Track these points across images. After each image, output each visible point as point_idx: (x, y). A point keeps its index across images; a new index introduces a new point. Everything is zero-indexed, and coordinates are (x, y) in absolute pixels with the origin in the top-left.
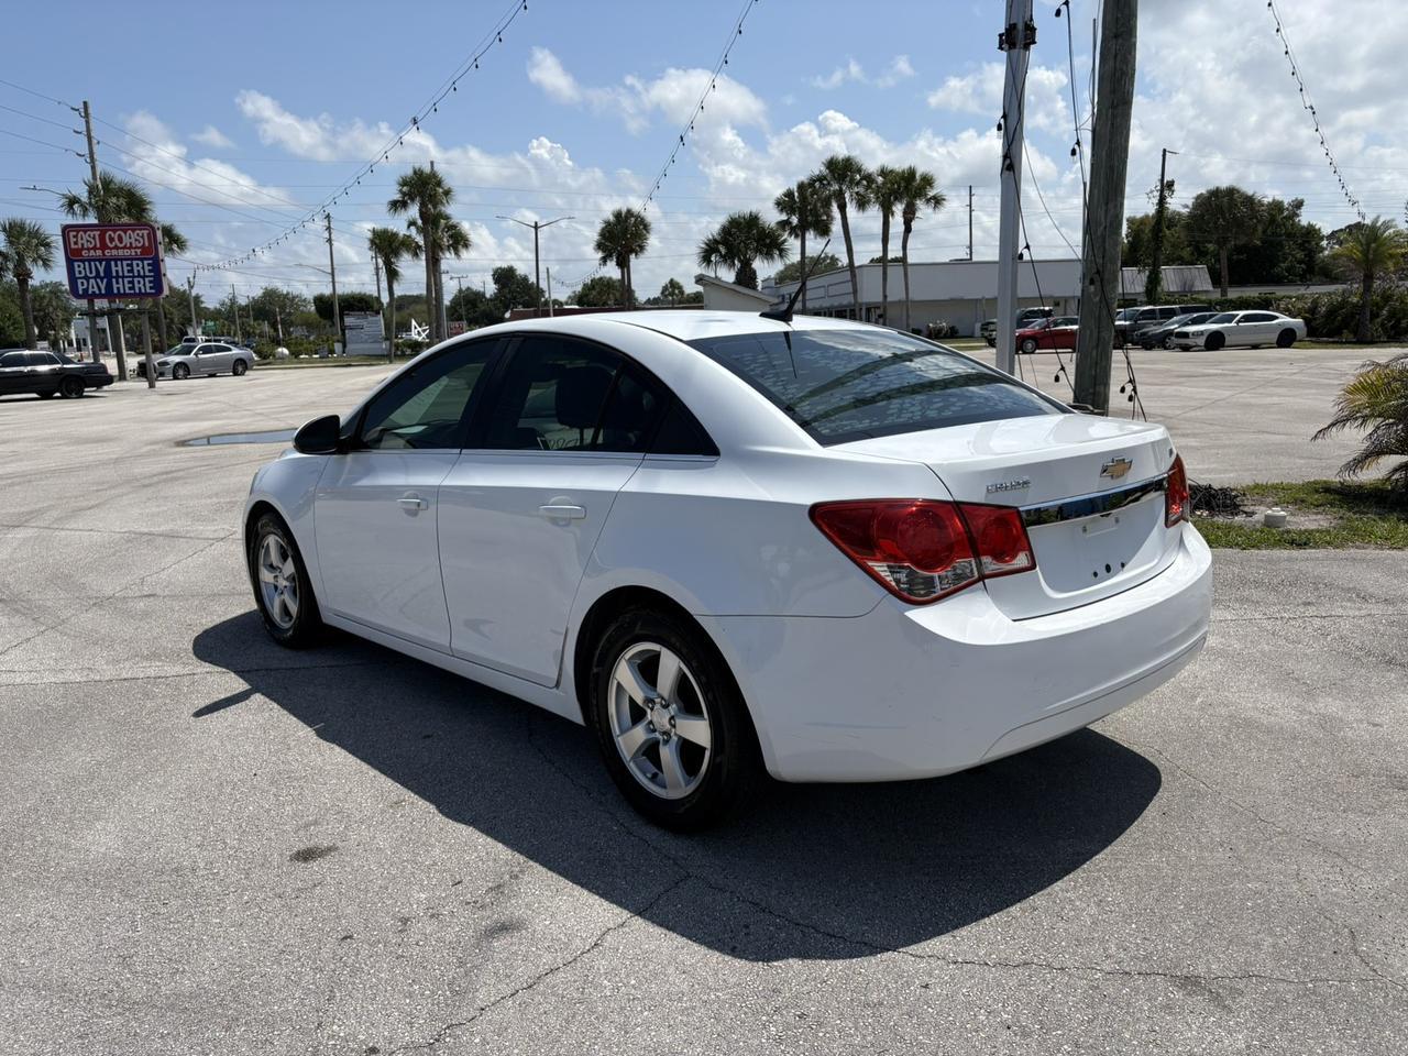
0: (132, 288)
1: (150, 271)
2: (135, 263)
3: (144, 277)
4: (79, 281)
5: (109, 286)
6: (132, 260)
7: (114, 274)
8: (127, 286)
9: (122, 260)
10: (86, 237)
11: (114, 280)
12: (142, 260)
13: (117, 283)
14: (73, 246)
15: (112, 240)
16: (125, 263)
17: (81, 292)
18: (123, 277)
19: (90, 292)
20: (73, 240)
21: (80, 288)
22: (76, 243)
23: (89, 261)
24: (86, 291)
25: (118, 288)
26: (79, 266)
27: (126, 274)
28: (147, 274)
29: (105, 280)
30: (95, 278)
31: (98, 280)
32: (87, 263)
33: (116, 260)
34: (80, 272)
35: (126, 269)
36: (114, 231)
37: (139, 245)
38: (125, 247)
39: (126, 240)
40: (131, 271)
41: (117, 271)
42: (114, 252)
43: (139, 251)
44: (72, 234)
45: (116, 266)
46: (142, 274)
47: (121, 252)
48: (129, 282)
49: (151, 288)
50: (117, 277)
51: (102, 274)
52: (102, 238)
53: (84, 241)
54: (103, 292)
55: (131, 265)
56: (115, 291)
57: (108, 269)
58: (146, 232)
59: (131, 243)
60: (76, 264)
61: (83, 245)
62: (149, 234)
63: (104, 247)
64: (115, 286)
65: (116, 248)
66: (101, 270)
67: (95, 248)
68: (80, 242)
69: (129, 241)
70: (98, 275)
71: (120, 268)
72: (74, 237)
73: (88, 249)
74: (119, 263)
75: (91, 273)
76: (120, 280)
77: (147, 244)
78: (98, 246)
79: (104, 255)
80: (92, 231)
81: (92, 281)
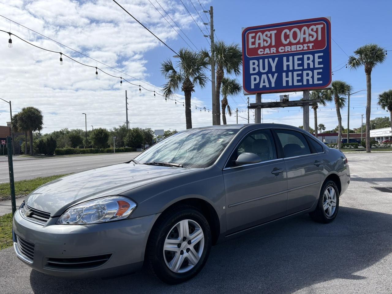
0: (301, 81)
1: (319, 63)
2: (306, 57)
3: (312, 70)
4: (252, 77)
5: (279, 80)
6: (303, 54)
7: (285, 69)
8: (296, 78)
9: (293, 55)
10: (263, 37)
11: (284, 74)
12: (313, 54)
13: (287, 76)
14: (251, 46)
15: (286, 37)
16: (296, 58)
17: (253, 87)
18: (294, 70)
19: (261, 87)
20: (251, 40)
21: (253, 83)
22: (253, 43)
23: (263, 58)
24: (257, 85)
25: (287, 82)
26: (254, 64)
27: (296, 67)
28: (317, 66)
29: (276, 75)
30: (267, 73)
31: (270, 75)
32: (261, 61)
33: (288, 56)
34: (254, 69)
35: (296, 62)
36: (290, 29)
37: (312, 39)
38: (298, 43)
39: (300, 36)
40: (302, 65)
41: (288, 66)
42: (288, 48)
43: (311, 45)
44: (251, 35)
45: (288, 61)
46: (311, 66)
47: (293, 48)
48: (298, 75)
49: (319, 79)
50: (288, 71)
51: (274, 70)
52: (278, 36)
53: (261, 41)
54: (273, 85)
55: (302, 59)
56: (284, 84)
57: (280, 65)
58: (320, 27)
59: (304, 39)
60: (251, 62)
61: (259, 44)
62: (323, 29)
63: (279, 43)
64: (284, 79)
65: (290, 44)
66: (274, 65)
67: (270, 47)
68: (257, 42)
69: (303, 36)
70: (270, 71)
71: (290, 63)
72: (253, 38)
73: (264, 48)
74: (291, 58)
75: (264, 69)
76: (290, 74)
77: (320, 38)
78: (273, 44)
79: (277, 51)
80: (269, 31)
81: (264, 76)
